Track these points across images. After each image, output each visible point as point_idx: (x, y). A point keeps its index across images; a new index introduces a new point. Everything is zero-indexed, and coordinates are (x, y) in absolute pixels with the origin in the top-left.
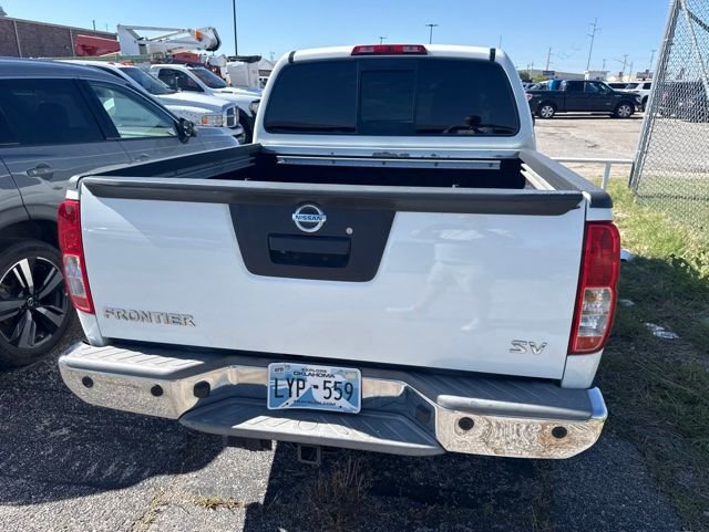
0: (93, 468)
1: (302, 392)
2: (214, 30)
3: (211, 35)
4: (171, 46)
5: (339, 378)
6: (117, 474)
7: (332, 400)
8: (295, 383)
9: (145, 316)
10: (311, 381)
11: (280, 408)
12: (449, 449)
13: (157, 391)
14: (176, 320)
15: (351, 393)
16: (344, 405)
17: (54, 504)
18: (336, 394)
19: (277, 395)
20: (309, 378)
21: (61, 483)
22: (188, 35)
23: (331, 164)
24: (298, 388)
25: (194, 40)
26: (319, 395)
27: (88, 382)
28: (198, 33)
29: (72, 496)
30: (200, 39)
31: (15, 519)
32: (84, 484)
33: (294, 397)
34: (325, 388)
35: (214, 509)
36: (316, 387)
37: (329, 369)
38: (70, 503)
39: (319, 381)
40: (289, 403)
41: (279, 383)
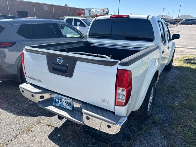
0: (32, 111)
1: (61, 103)
2: (108, 9)
3: (107, 10)
4: (96, 13)
5: (68, 101)
6: (36, 113)
7: (66, 106)
8: (60, 100)
9: (34, 79)
10: (63, 100)
11: (56, 105)
12: (85, 124)
13: (33, 96)
14: (38, 81)
15: (70, 105)
16: (69, 108)
17: (21, 116)
18: (67, 105)
19: (56, 102)
20: (62, 99)
21: (25, 113)
22: (101, 10)
23: (103, 47)
24: (60, 102)
25: (102, 11)
26: (64, 104)
27: (23, 91)
28: (103, 10)
29: (25, 116)
30: (103, 11)
31: (14, 117)
32: (28, 114)
33: (59, 104)
34: (66, 103)
35: (49, 126)
36: (64, 102)
37: (66, 98)
38: (24, 117)
39: (64, 101)
40: (58, 105)
41: (56, 99)
